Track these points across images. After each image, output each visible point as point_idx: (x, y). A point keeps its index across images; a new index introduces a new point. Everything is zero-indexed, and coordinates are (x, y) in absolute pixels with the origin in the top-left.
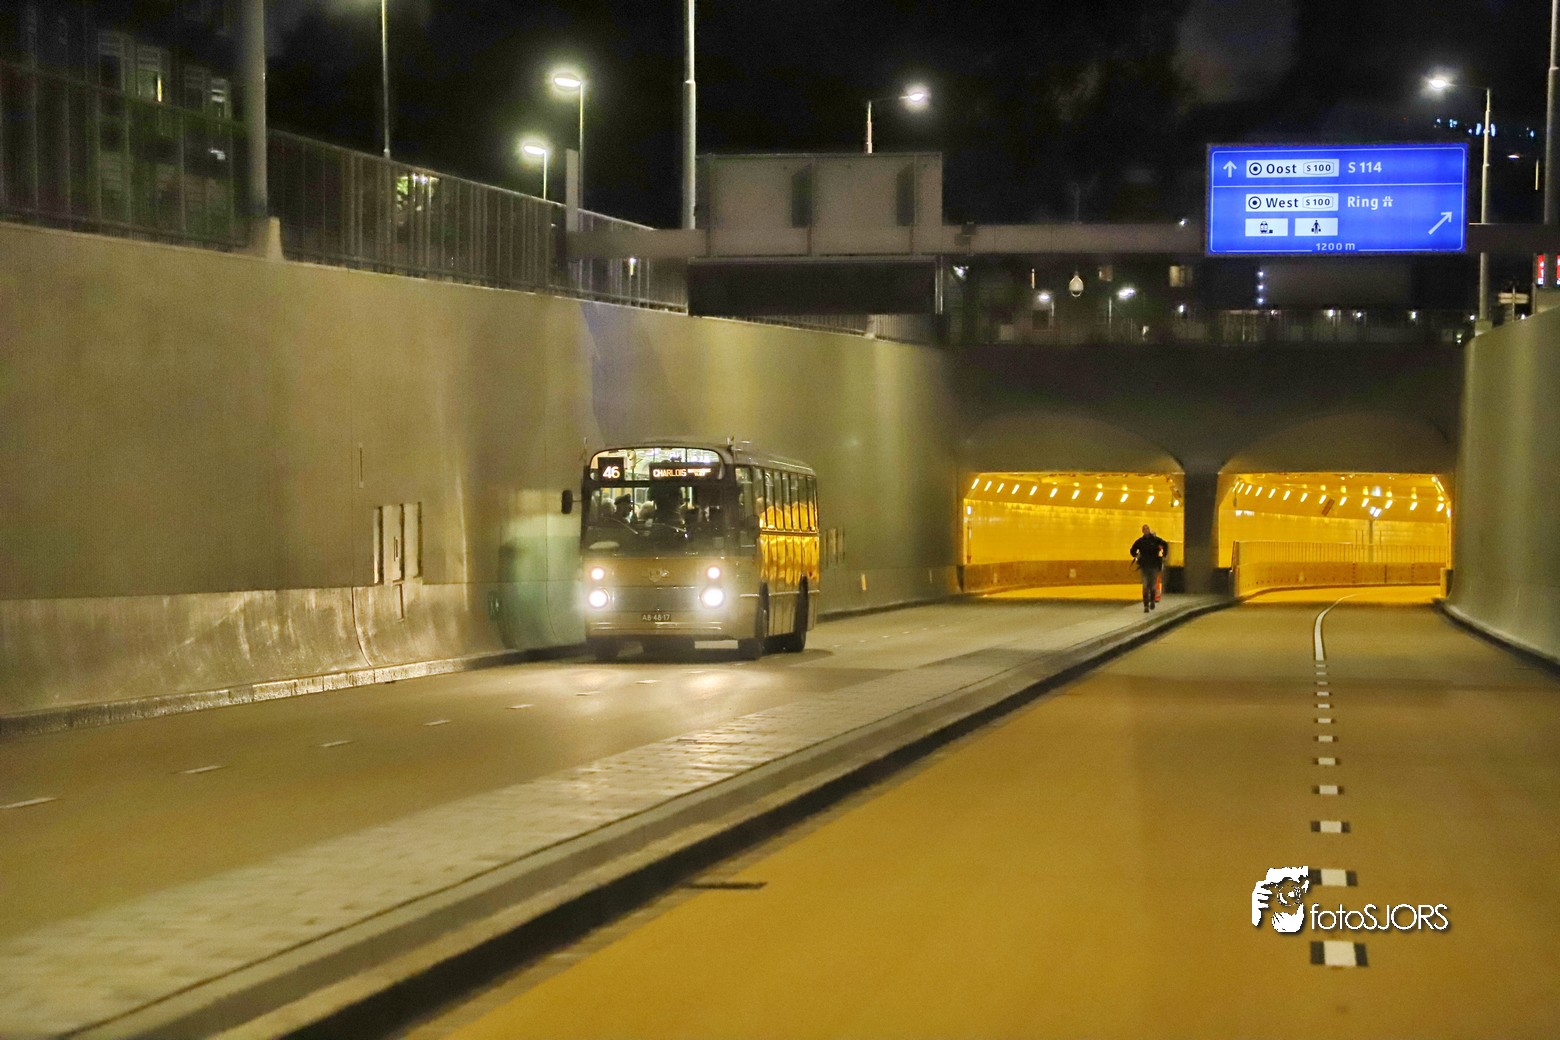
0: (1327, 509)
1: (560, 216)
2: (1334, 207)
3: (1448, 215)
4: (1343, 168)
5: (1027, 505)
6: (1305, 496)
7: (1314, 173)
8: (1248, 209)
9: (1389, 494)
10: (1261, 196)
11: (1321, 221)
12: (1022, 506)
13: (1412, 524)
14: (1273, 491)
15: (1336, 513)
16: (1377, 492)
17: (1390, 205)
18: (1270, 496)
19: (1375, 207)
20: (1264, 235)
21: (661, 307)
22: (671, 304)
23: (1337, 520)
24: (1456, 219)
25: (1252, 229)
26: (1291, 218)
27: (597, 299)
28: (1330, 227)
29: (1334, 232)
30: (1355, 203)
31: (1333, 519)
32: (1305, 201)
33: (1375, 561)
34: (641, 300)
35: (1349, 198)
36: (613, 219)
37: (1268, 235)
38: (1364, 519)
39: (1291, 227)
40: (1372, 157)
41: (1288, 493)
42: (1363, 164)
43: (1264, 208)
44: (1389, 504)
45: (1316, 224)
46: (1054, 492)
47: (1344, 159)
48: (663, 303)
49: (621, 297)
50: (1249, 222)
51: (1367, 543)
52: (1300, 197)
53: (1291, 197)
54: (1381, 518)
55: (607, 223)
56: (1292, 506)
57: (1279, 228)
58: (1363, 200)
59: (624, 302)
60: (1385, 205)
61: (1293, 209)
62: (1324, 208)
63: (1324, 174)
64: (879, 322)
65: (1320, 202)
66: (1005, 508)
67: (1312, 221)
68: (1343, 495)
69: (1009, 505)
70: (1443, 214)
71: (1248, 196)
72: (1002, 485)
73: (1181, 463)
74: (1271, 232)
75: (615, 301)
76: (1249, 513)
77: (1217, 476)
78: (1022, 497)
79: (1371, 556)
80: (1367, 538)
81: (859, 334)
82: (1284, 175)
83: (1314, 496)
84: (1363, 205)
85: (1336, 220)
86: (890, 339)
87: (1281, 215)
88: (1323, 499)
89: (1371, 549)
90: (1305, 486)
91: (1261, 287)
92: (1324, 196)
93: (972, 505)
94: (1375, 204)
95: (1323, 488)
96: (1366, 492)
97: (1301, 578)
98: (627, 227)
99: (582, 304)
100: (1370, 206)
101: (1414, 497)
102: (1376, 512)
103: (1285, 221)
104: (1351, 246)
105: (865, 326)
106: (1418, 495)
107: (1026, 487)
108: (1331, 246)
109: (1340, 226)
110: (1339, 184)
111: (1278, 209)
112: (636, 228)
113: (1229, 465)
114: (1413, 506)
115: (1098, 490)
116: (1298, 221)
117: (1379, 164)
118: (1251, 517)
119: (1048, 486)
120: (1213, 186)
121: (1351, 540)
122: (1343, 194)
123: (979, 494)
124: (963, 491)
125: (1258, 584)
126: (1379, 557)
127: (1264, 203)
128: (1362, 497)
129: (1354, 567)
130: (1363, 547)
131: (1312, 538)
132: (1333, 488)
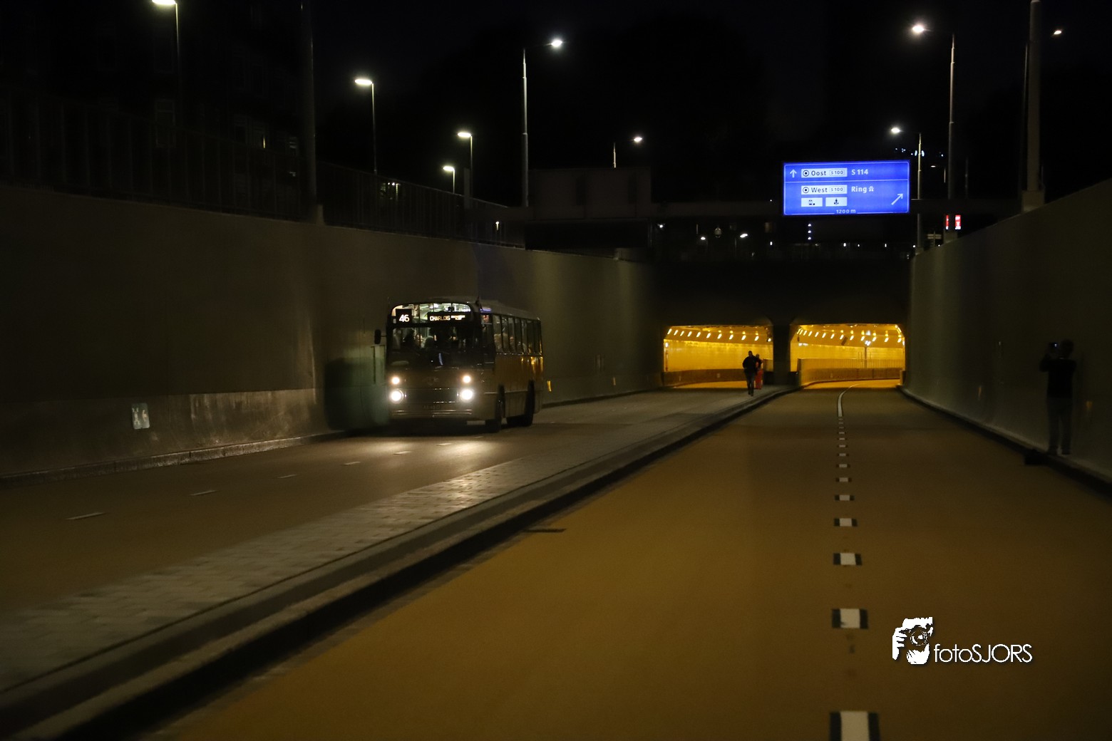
0: (844, 342)
1: (461, 201)
2: (845, 192)
3: (901, 195)
4: (849, 173)
5: (696, 342)
6: (833, 336)
7: (835, 175)
8: (803, 193)
9: (875, 334)
10: (809, 187)
11: (838, 199)
12: (693, 342)
13: (886, 349)
14: (817, 334)
15: (848, 344)
16: (869, 333)
17: (872, 191)
18: (816, 336)
19: (865, 191)
20: (811, 206)
21: (513, 246)
22: (517, 244)
23: (849, 347)
24: (905, 197)
25: (805, 203)
26: (824, 197)
27: (480, 242)
28: (843, 202)
29: (845, 204)
30: (855, 190)
31: (847, 347)
32: (831, 189)
33: (868, 367)
34: (502, 242)
35: (852, 187)
36: (488, 202)
38: (862, 347)
39: (824, 202)
40: (864, 167)
41: (825, 335)
42: (859, 171)
43: (810, 193)
44: (874, 339)
45: (836, 200)
46: (709, 335)
47: (850, 168)
48: (513, 244)
49: (491, 240)
50: (803, 200)
51: (864, 359)
52: (829, 187)
53: (824, 187)
54: (871, 346)
55: (485, 204)
56: (827, 341)
57: (818, 203)
58: (859, 189)
59: (493, 243)
60: (870, 191)
61: (825, 193)
62: (840, 192)
63: (840, 175)
64: (620, 253)
65: (838, 189)
66: (683, 343)
68: (852, 335)
69: (686, 342)
70: (898, 195)
71: (803, 187)
72: (683, 332)
73: (771, 320)
74: (814, 204)
75: (489, 243)
76: (805, 344)
77: (789, 326)
78: (693, 338)
79: (866, 365)
80: (864, 356)
81: (610, 258)
82: (820, 176)
83: (838, 335)
84: (859, 191)
85: (846, 198)
86: (626, 260)
87: (819, 196)
88: (842, 337)
89: (866, 361)
90: (833, 331)
91: (810, 232)
92: (840, 186)
93: (667, 342)
95: (842, 331)
96: (863, 333)
97: (831, 377)
98: (496, 206)
99: (473, 245)
100: (863, 191)
101: (887, 335)
102: (868, 343)
103: (821, 199)
104: (853, 211)
105: (613, 254)
106: (889, 334)
107: (695, 333)
108: (844, 212)
109: (849, 201)
110: (847, 181)
111: (817, 193)
113: (796, 321)
114: (886, 340)
115: (731, 334)
116: (827, 199)
117: (867, 170)
118: (807, 346)
119: (707, 333)
120: (785, 182)
121: (856, 357)
122: (850, 185)
123: (672, 337)
124: (664, 335)
125: (810, 380)
126: (870, 366)
127: (811, 191)
128: (861, 336)
129: (858, 370)
130: (862, 360)
131: (837, 356)
132: (847, 331)
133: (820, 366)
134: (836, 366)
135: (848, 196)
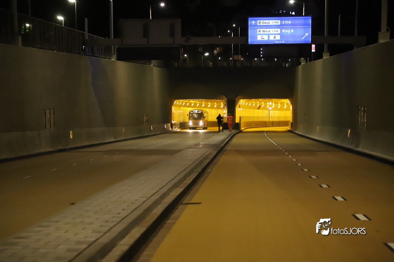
0: (259, 108)
1: (83, 35)
2: (279, 32)
3: (307, 34)
4: (281, 22)
5: (186, 108)
6: (254, 105)
7: (274, 24)
8: (258, 33)
9: (273, 104)
10: (261, 29)
11: (276, 36)
12: (185, 108)
13: (279, 111)
14: (247, 104)
15: (261, 109)
16: (270, 103)
17: (293, 32)
18: (246, 105)
19: (289, 32)
20: (262, 39)
21: (106, 58)
22: (108, 58)
23: (261, 110)
24: (309, 35)
25: (259, 38)
26: (269, 35)
27: (91, 56)
28: (278, 37)
29: (279, 39)
30: (284, 31)
31: (260, 110)
32: (272, 31)
33: (270, 120)
34: (101, 56)
35: (283, 30)
36: (95, 36)
37: (263, 39)
38: (268, 110)
39: (269, 37)
41: (250, 104)
42: (286, 21)
43: (262, 33)
44: (273, 107)
45: (275, 37)
46: (193, 104)
47: (281, 20)
48: (106, 57)
49: (97, 56)
50: (258, 36)
51: (268, 116)
52: (271, 30)
53: (268, 30)
54: (272, 110)
55: (94, 37)
56: (251, 107)
57: (266, 38)
58: (286, 31)
59: (98, 57)
60: (292, 32)
61: (269, 33)
62: (277, 33)
63: (277, 24)
64: (154, 62)
65: (276, 31)
66: (181, 108)
67: (274, 36)
68: (262, 104)
69: (182, 108)
70: (306, 34)
71: (258, 30)
72: (181, 103)
73: (226, 97)
74: (264, 38)
75: (96, 57)
76: (242, 109)
77: (235, 100)
78: (185, 106)
79: (269, 120)
80: (268, 115)
81: (149, 65)
82: (267, 24)
83: (256, 105)
84: (286, 32)
85: (280, 35)
86: (156, 66)
87: (266, 34)
88: (258, 105)
89: (269, 118)
90: (254, 102)
91: (261, 52)
92: (277, 30)
93: (174, 108)
94: (289, 31)
95: (258, 102)
96: (268, 103)
97: (253, 125)
98: (98, 38)
99: (89, 58)
100: (288, 32)
101: (279, 104)
102: (270, 108)
103: (267, 36)
104: (283, 42)
105: (150, 63)
106: (280, 104)
107: (186, 103)
108: (279, 42)
109: (281, 37)
110: (281, 26)
111: (265, 33)
112: (100, 38)
113: (238, 97)
114: (279, 107)
115: (203, 104)
117: (290, 21)
118: (242, 110)
119: (192, 103)
120: (249, 27)
121: (264, 115)
122: (281, 29)
123: (176, 106)
124: (171, 104)
125: (244, 127)
126: (271, 120)
127: (262, 31)
128: (267, 105)
129: (266, 122)
130: (267, 117)
131: (255, 115)
132: (260, 102)
133: (249, 120)
134: (256, 120)
135: (281, 35)
